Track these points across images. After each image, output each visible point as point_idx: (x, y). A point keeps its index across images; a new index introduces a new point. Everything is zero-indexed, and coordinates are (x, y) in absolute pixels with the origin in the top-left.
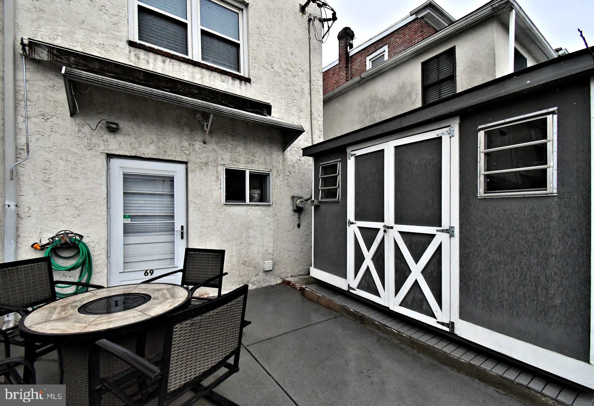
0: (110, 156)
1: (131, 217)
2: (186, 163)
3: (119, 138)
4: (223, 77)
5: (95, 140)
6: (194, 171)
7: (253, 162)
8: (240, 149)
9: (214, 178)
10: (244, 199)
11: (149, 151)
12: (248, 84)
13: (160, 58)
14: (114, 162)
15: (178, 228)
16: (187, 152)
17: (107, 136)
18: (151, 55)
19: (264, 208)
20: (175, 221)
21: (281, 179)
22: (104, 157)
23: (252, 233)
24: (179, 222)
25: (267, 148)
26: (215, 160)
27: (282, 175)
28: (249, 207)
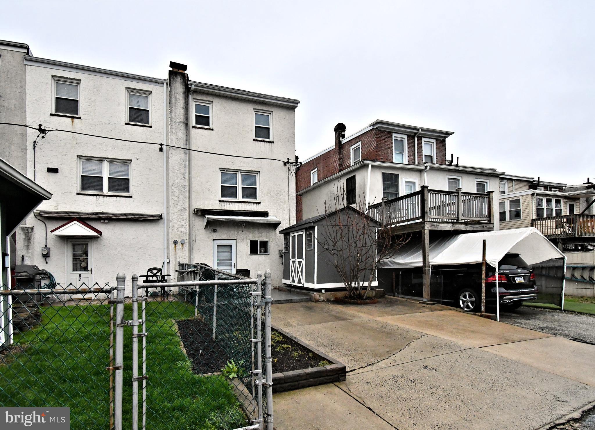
0: (214, 240)
1: (220, 260)
2: (236, 240)
3: (216, 233)
4: (250, 204)
5: (210, 235)
6: (238, 243)
7: (261, 236)
8: (256, 232)
9: (246, 245)
10: (257, 253)
11: (224, 237)
12: (259, 204)
13: (228, 203)
14: (215, 241)
15: (233, 264)
16: (236, 236)
17: (213, 233)
18: (226, 203)
19: (266, 256)
20: (232, 261)
21: (274, 242)
22: (212, 240)
23: (260, 266)
24: (234, 262)
25: (267, 230)
26: (246, 238)
27: (274, 241)
28: (260, 256)
